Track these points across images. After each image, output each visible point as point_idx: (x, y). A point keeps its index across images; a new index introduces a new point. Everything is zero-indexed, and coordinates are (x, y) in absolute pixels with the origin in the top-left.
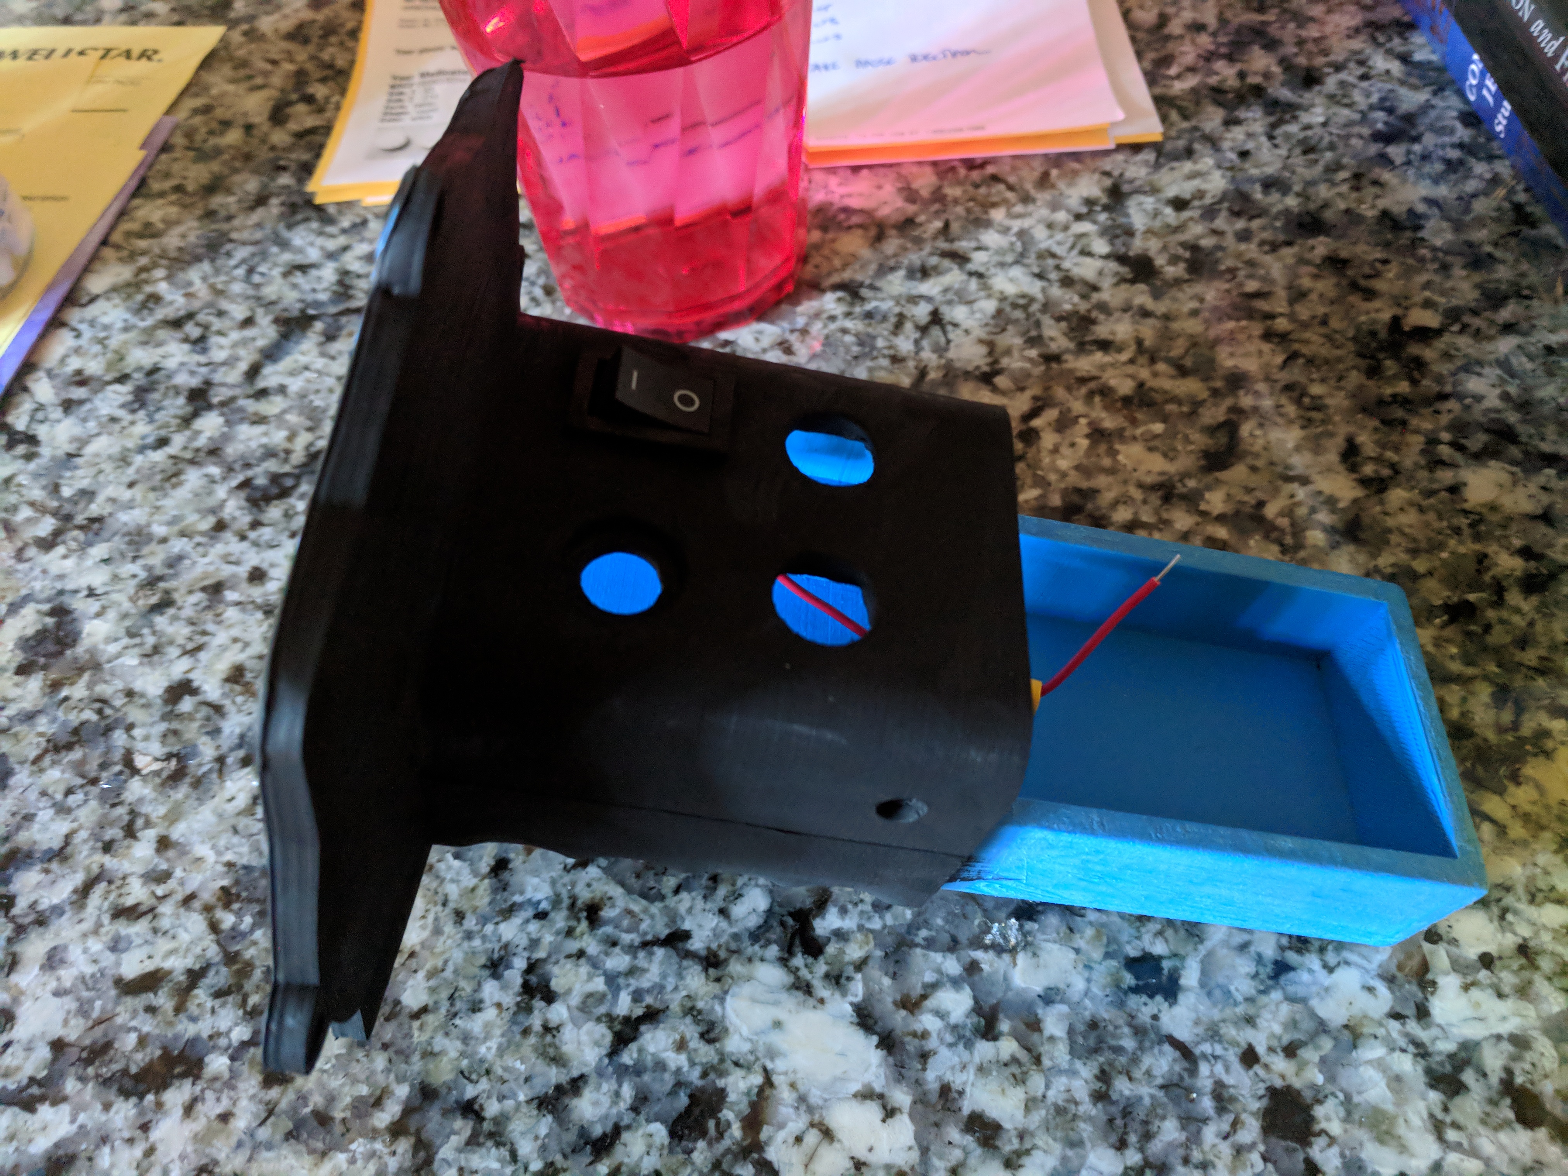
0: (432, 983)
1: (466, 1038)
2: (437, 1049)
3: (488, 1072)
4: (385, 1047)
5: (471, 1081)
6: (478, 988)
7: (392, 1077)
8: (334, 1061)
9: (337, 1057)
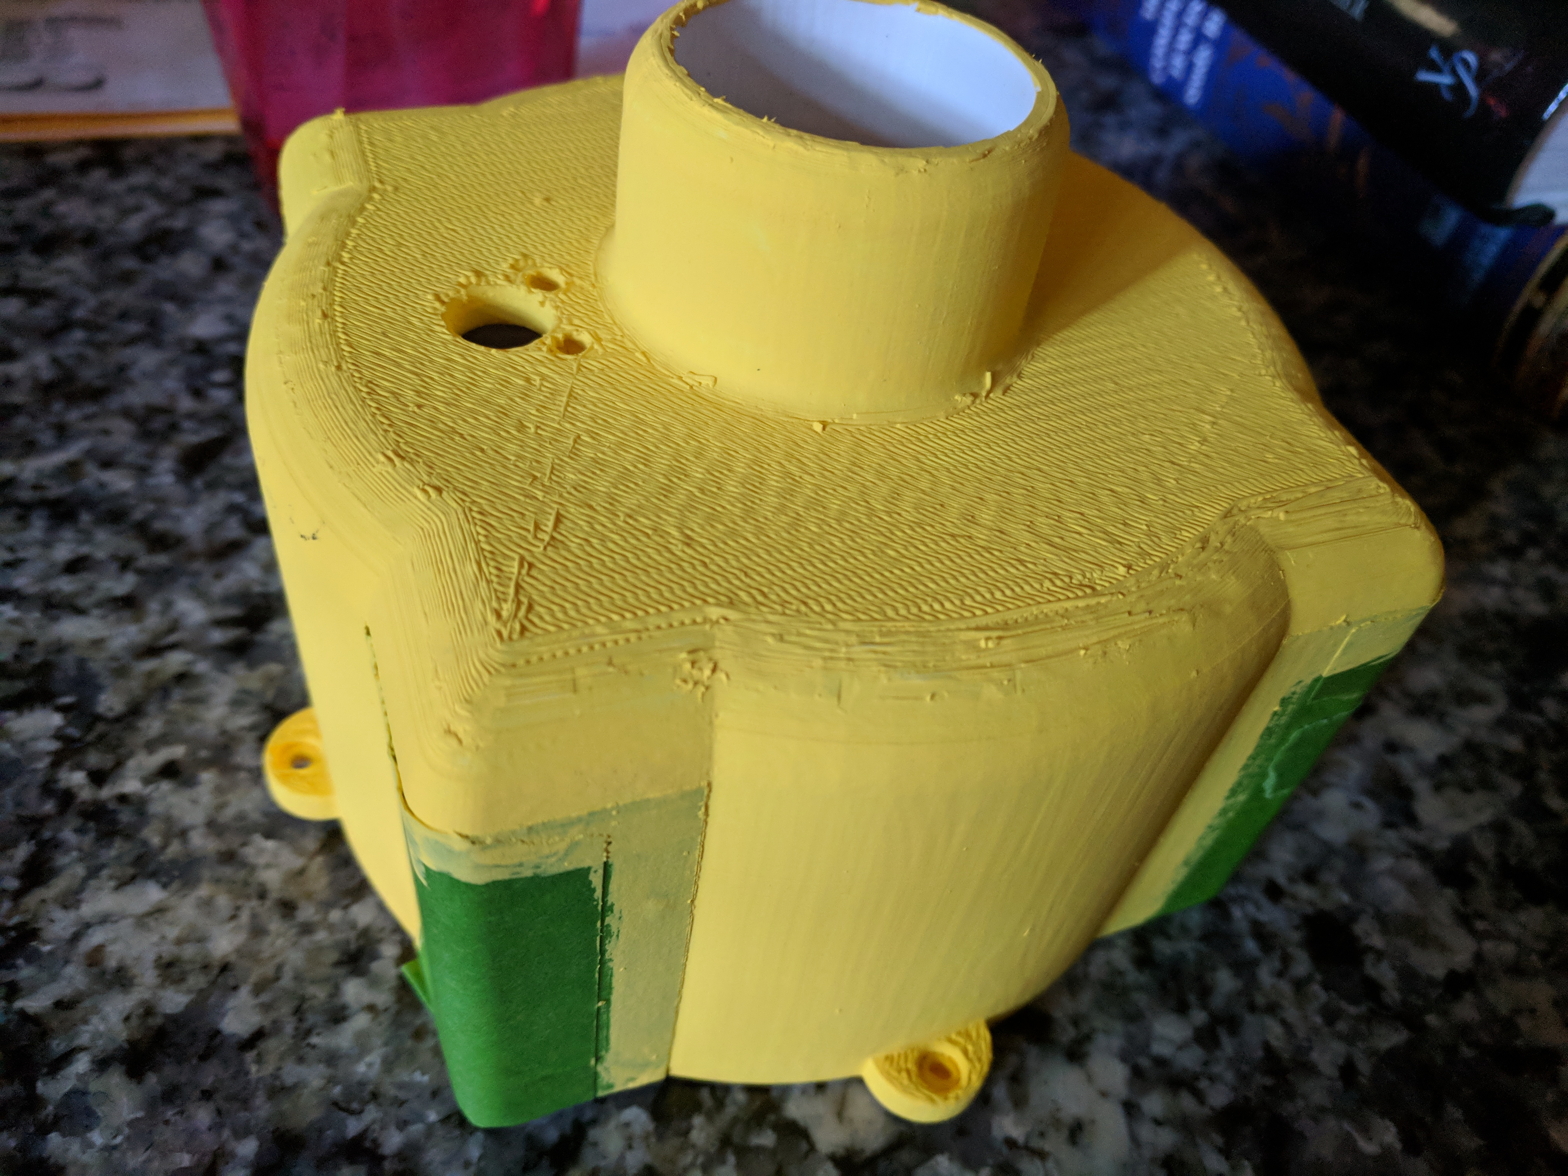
0: (265, 997)
1: (332, 1058)
2: (289, 1080)
3: (375, 1096)
4: (207, 1095)
5: (352, 1113)
6: (336, 991)
7: (226, 1133)
8: (127, 1131)
9: (131, 1124)
